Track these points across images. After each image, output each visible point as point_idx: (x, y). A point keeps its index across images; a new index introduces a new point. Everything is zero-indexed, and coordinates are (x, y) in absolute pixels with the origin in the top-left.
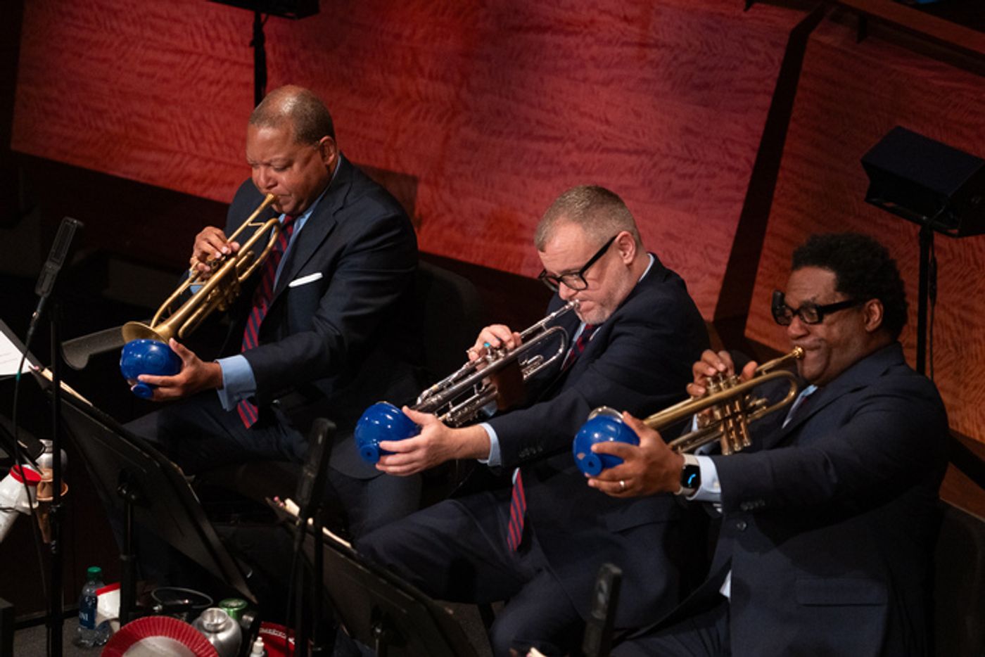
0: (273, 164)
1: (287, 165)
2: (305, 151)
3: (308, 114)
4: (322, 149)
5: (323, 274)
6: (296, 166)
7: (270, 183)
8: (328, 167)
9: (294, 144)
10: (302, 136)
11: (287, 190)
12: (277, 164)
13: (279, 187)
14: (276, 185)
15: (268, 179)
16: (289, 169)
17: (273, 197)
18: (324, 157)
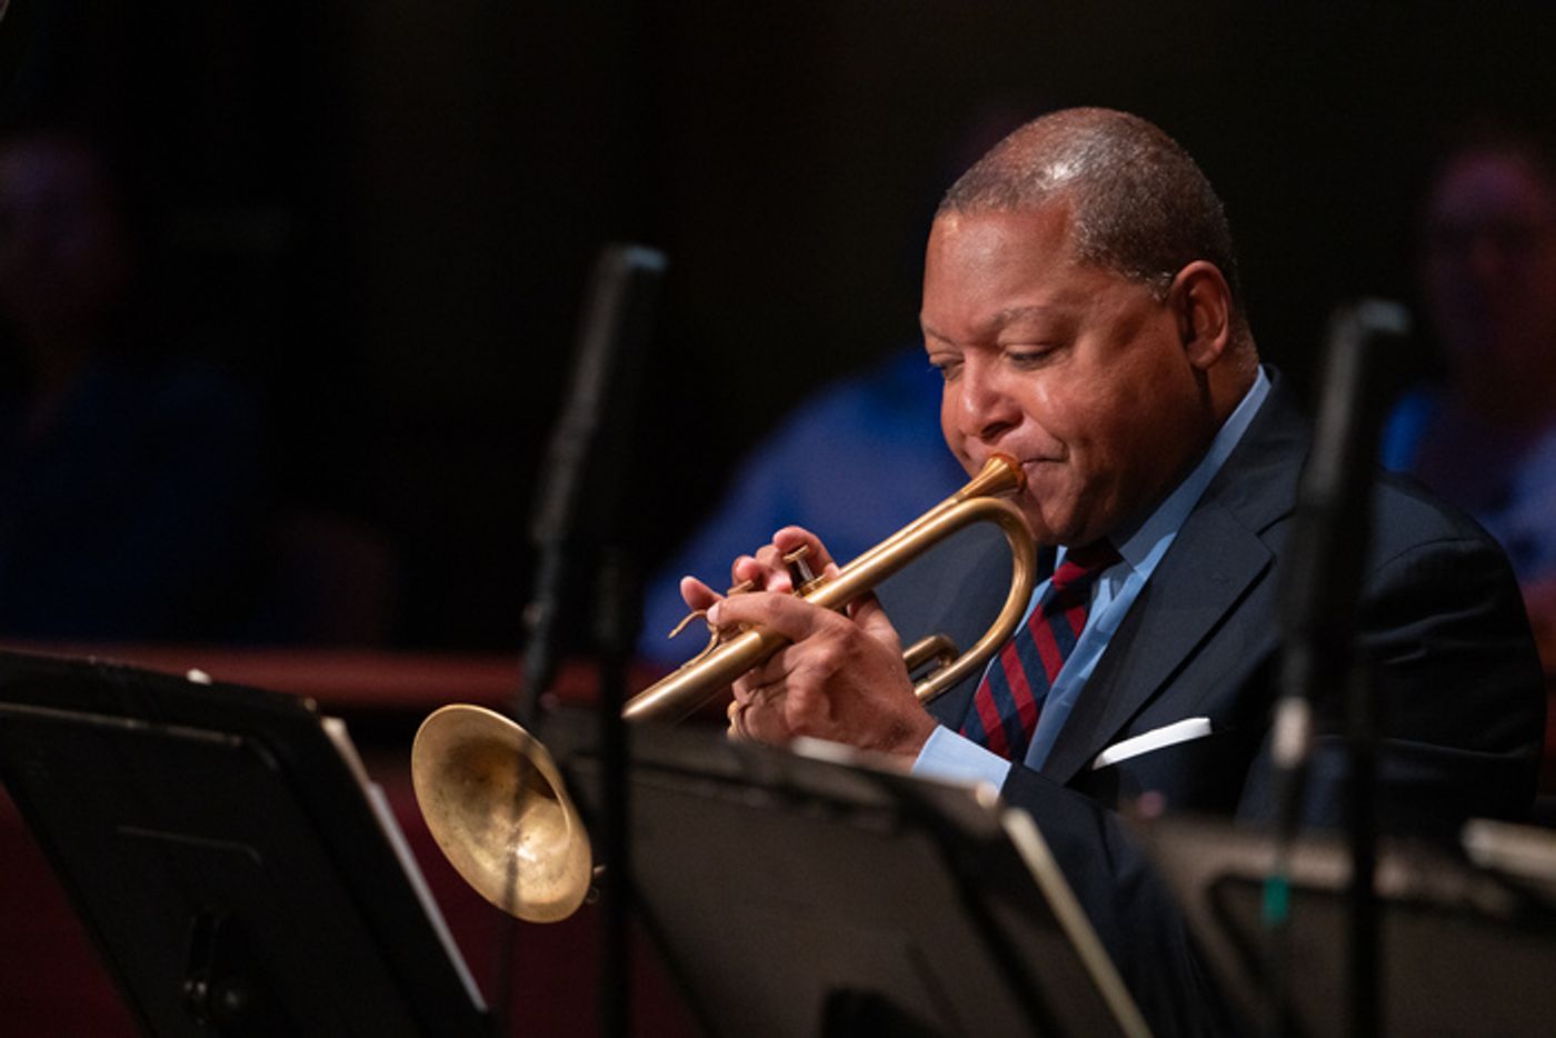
0: (1003, 337)
1: (1053, 343)
2: (1121, 296)
3: (1137, 179)
4: (1184, 305)
5: (1213, 725)
6: (1086, 348)
7: (996, 414)
8: (1200, 373)
9: (1082, 263)
10: (1111, 240)
11: (1054, 436)
12: (1017, 337)
13: (1025, 430)
14: (1015, 420)
15: (989, 400)
16: (1060, 356)
17: (1005, 466)
18: (1188, 337)
